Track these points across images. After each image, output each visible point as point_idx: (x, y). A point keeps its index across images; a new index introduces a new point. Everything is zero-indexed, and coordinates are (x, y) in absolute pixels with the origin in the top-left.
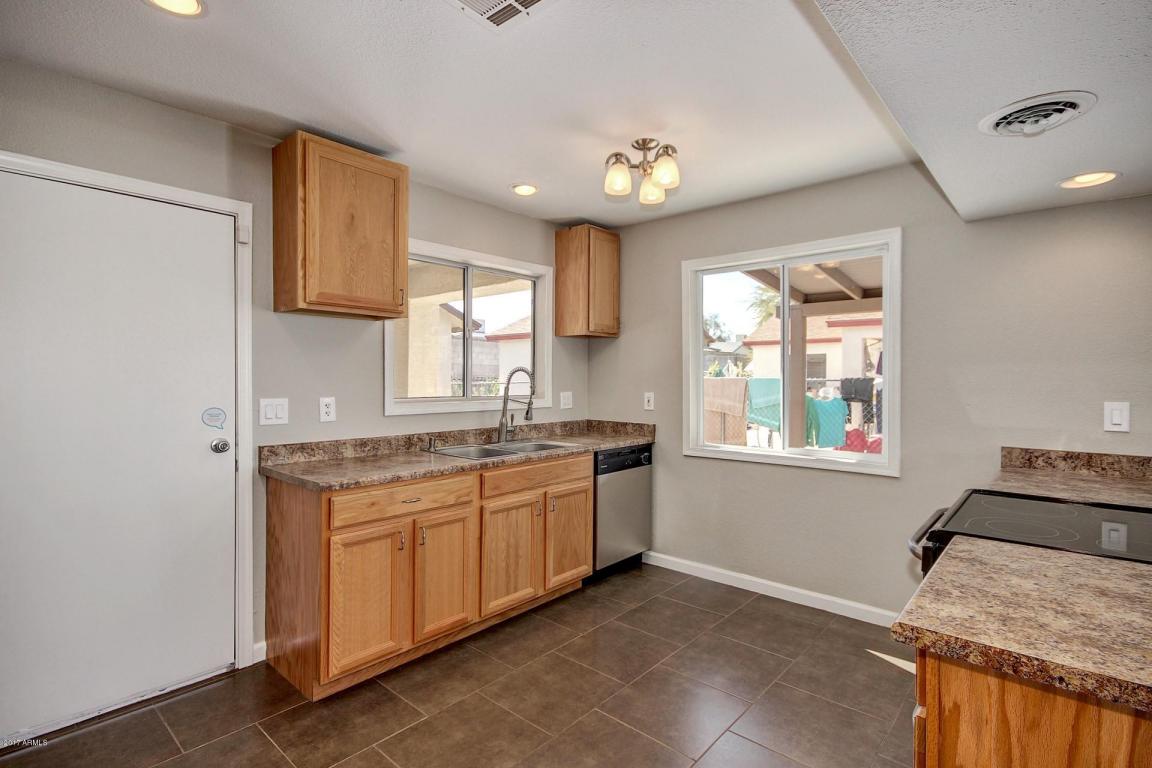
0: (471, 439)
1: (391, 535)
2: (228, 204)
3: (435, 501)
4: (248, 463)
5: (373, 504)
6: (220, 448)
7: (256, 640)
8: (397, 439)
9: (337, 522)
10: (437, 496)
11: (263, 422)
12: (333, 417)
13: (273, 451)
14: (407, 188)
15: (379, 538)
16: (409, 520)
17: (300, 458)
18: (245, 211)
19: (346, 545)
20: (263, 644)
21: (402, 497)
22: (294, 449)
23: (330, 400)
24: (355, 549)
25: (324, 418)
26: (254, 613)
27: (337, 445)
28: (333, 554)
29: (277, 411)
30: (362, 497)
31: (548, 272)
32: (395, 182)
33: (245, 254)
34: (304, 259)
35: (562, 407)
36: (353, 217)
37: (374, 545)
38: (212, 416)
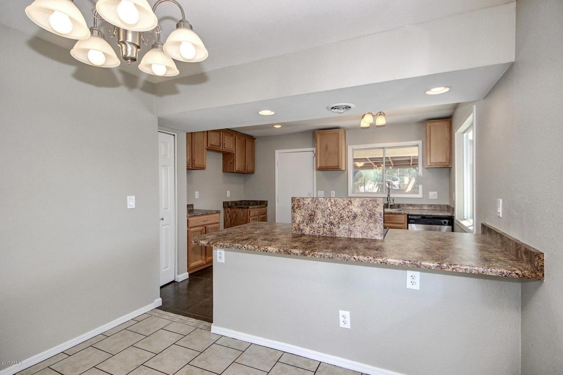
18: (314, 149)
31: (420, 143)
32: (338, 134)
33: (315, 159)
35: (428, 198)
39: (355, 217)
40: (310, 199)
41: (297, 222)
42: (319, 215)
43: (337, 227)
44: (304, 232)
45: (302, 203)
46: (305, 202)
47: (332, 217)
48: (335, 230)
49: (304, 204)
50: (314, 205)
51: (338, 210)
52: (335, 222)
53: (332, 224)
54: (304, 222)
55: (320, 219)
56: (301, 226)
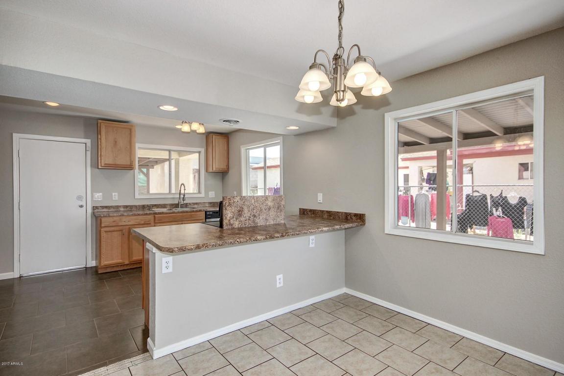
0: (169, 207)
1: (121, 230)
2: (84, 140)
3: (136, 222)
4: (90, 211)
5: (114, 221)
6: (81, 206)
7: (92, 260)
8: (139, 206)
9: (103, 225)
10: (137, 221)
11: (94, 199)
12: (117, 199)
13: (97, 208)
14: (135, 131)
15: (117, 231)
16: (128, 227)
17: (105, 210)
18: (88, 141)
19: (106, 232)
20: (94, 262)
21: (124, 220)
22: (103, 207)
23: (116, 194)
24: (109, 233)
25: (114, 199)
26: (92, 253)
27: (118, 207)
28: (102, 233)
29: (98, 196)
30: (111, 219)
31: (203, 150)
32: (130, 130)
33: (89, 153)
34: (101, 155)
35: (210, 197)
36: (116, 142)
37: (115, 233)
38: (79, 198)
39: (269, 209)
40: (239, 198)
41: (228, 218)
42: (246, 210)
43: (258, 218)
44: (234, 226)
45: (232, 201)
46: (235, 200)
47: (255, 211)
48: (257, 220)
49: (234, 202)
50: (242, 202)
51: (259, 205)
52: (257, 215)
53: (255, 216)
54: (234, 217)
55: (247, 213)
56: (232, 222)
